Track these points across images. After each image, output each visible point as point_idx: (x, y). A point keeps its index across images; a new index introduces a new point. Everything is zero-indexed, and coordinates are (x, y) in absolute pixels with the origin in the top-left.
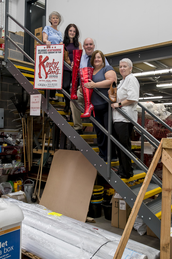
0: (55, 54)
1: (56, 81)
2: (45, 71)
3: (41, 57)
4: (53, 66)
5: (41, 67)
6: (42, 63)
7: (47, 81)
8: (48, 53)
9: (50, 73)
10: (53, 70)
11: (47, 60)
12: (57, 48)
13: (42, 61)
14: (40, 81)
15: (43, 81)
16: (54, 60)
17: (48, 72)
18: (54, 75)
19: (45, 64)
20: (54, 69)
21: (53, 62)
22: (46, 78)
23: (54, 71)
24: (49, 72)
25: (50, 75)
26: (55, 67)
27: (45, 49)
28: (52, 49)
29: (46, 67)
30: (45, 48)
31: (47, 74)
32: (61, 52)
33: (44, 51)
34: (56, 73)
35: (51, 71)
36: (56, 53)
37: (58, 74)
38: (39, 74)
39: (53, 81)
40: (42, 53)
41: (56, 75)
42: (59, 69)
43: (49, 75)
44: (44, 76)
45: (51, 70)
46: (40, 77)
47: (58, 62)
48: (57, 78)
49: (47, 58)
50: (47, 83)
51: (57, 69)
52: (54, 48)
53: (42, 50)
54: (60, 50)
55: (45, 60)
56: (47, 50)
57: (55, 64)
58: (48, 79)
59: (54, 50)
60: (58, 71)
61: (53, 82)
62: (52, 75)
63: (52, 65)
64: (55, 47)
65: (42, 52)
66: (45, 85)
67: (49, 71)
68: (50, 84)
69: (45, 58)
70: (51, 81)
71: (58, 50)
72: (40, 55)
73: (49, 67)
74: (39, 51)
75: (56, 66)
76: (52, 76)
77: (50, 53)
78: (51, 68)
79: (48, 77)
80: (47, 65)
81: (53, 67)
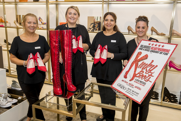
0: (158, 54)
1: (140, 89)
2: (135, 71)
3: (140, 53)
4: (148, 69)
5: (133, 65)
6: (136, 61)
7: (130, 84)
8: (150, 51)
9: (139, 77)
10: (144, 74)
11: (145, 59)
12: (164, 48)
13: (139, 58)
14: (123, 81)
15: (125, 82)
16: (153, 61)
17: (137, 74)
18: (142, 80)
19: (140, 63)
20: (147, 73)
21: (150, 64)
22: (130, 80)
23: (145, 76)
24: (139, 75)
25: (138, 78)
26: (149, 70)
27: (149, 46)
28: (159, 47)
29: (139, 67)
30: (149, 44)
31: (135, 75)
32: (167, 54)
33: (147, 48)
34: (146, 79)
35: (141, 75)
36: (161, 53)
37: (148, 81)
38: (127, 73)
39: (136, 87)
40: (143, 50)
41: (145, 81)
42: (153, 75)
43: (136, 78)
44: (130, 76)
45: (142, 73)
46: (125, 77)
47: (157, 66)
48: (144, 86)
49: (146, 57)
50: (127, 87)
51: (150, 74)
52: (161, 47)
53: (145, 47)
54: (168, 51)
55: (142, 59)
56: (151, 48)
57: (151, 67)
58: (132, 82)
59: (159, 50)
60: (150, 78)
61: (136, 89)
62: (140, 79)
63: (147, 66)
64: (163, 46)
65: (143, 48)
66: (125, 88)
67: (139, 73)
68: (131, 90)
69: (143, 57)
70: (134, 87)
71: (164, 50)
72: (140, 51)
73: (142, 69)
74: (142, 46)
75: (151, 70)
76: (139, 81)
77: (153, 51)
78: (144, 70)
79: (134, 80)
80: (141, 64)
81: (146, 70)
